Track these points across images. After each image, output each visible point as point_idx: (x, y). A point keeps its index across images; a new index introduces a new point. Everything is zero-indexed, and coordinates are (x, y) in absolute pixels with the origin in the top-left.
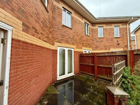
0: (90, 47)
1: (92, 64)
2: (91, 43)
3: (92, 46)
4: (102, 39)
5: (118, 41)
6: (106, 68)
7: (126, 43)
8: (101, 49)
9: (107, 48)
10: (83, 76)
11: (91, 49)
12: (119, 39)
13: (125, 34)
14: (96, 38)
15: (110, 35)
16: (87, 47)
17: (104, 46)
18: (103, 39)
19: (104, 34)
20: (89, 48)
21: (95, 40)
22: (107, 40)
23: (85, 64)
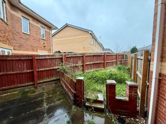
0: (10, 43)
1: (29, 69)
2: (11, 37)
3: (12, 43)
4: (28, 37)
5: (44, 43)
6: (46, 70)
7: (50, 47)
8: (28, 50)
9: (34, 49)
10: (9, 94)
11: (12, 48)
12: (45, 42)
13: (49, 39)
14: (19, 32)
15: (37, 34)
16: (6, 44)
17: (31, 46)
18: (30, 37)
19: (30, 30)
20: (9, 45)
21: (17, 34)
22: (34, 39)
23: (14, 72)
